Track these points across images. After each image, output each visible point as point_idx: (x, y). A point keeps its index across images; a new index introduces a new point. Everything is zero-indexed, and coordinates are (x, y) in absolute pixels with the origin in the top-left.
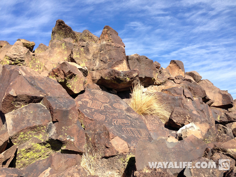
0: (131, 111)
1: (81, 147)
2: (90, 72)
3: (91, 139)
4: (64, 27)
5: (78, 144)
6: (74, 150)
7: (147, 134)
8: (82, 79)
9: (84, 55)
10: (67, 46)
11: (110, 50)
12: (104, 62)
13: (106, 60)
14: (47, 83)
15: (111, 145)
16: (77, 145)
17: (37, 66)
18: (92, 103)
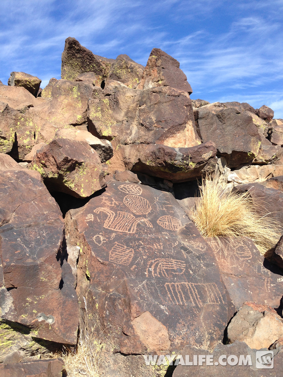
0: (192, 235)
1: (68, 334)
2: (120, 146)
3: (99, 307)
4: (79, 52)
5: (62, 329)
6: (54, 341)
7: (218, 295)
8: (96, 169)
9: (110, 112)
10: (81, 93)
11: (159, 102)
12: (146, 127)
13: (151, 123)
14: (16, 188)
15: (132, 331)
16: (60, 331)
17: (28, 133)
18: (115, 217)
